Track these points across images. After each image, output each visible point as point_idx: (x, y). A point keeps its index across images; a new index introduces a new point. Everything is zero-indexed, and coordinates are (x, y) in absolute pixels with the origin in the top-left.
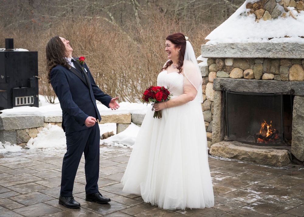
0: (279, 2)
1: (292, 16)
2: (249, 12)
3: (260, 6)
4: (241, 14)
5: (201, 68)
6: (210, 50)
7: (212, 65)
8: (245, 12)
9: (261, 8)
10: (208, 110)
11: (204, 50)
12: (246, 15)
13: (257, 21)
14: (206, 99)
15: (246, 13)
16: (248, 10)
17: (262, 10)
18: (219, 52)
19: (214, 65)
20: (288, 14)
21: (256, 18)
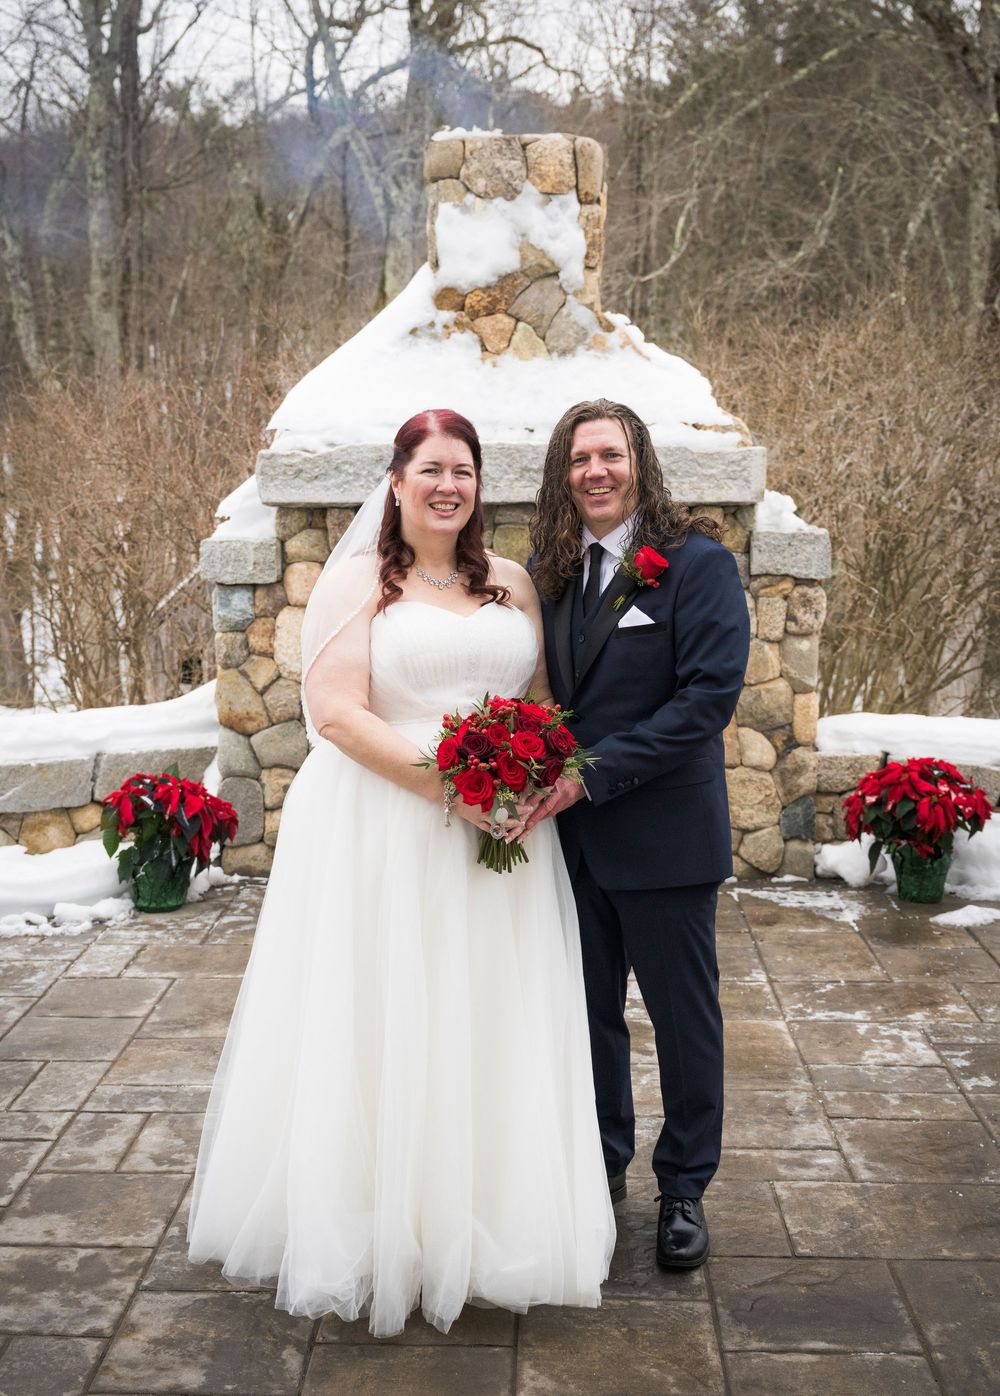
0: (576, 294)
1: (634, 348)
2: (451, 324)
3: (495, 301)
4: (413, 332)
5: (251, 548)
6: (304, 475)
7: (303, 535)
8: (432, 324)
9: (498, 311)
10: (291, 719)
11: (272, 473)
12: (435, 337)
13: (488, 362)
14: (279, 677)
15: (439, 328)
16: (447, 316)
17: (503, 321)
18: (348, 482)
19: (315, 534)
20: (613, 339)
21: (484, 349)
